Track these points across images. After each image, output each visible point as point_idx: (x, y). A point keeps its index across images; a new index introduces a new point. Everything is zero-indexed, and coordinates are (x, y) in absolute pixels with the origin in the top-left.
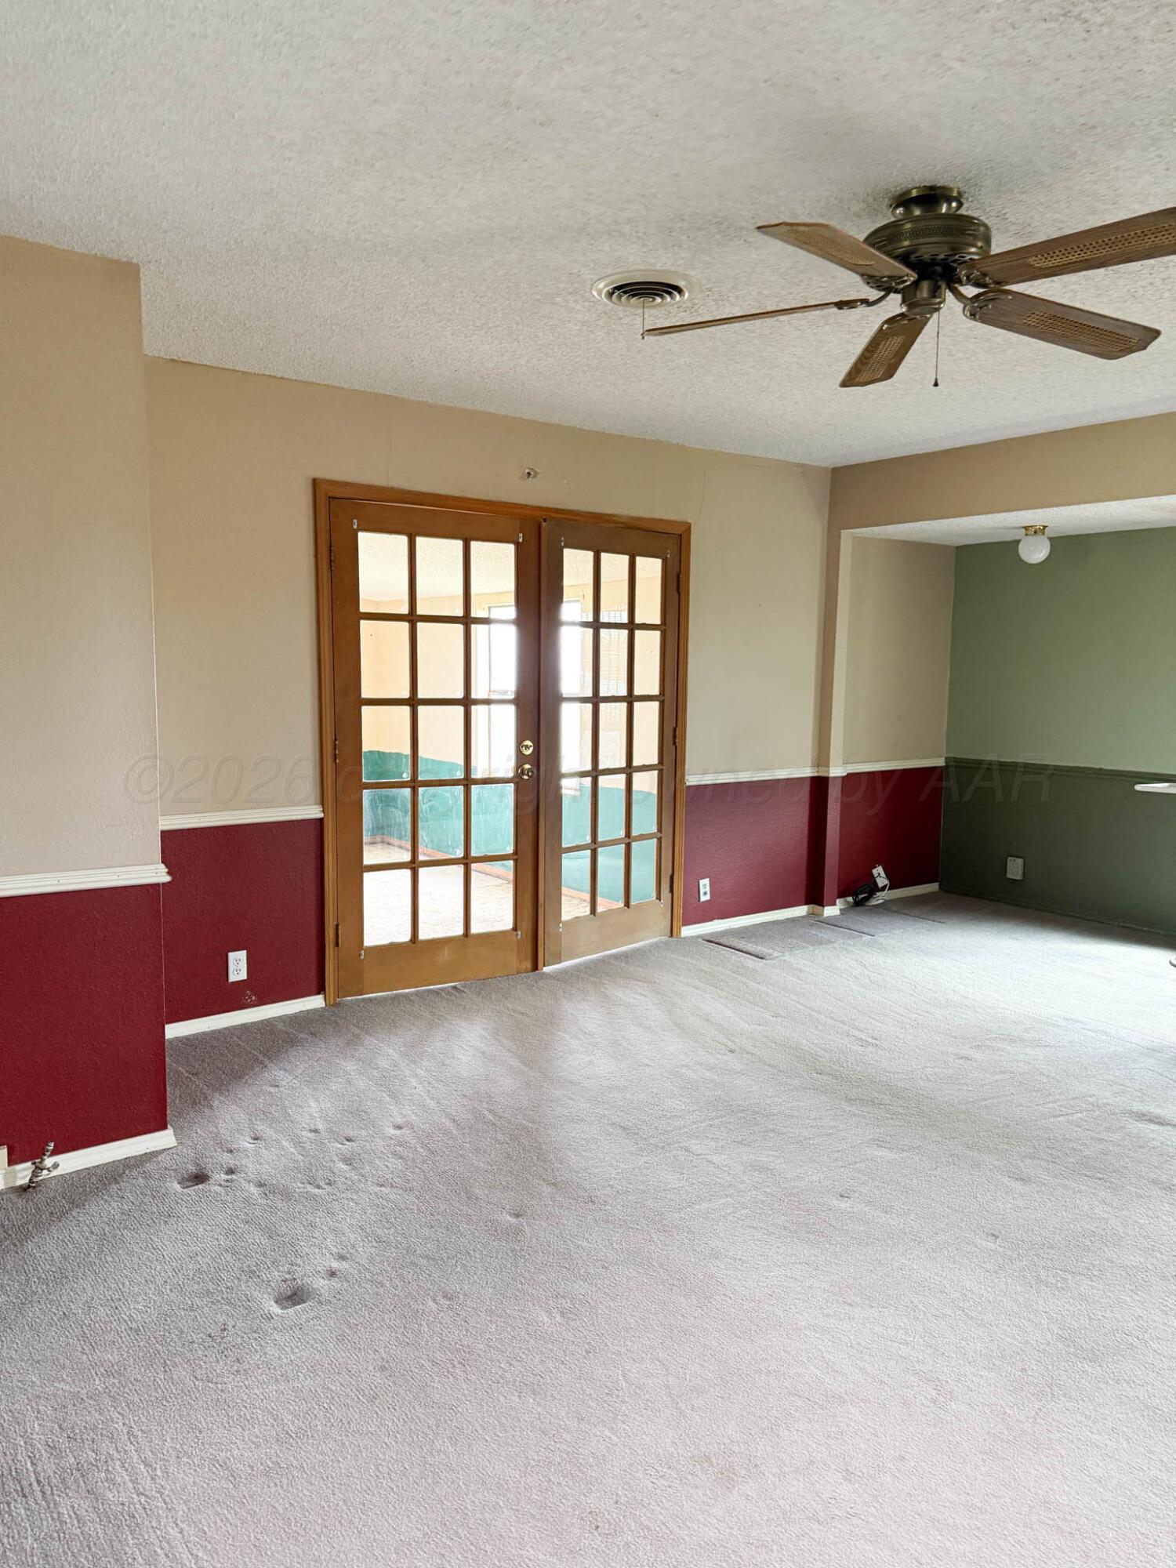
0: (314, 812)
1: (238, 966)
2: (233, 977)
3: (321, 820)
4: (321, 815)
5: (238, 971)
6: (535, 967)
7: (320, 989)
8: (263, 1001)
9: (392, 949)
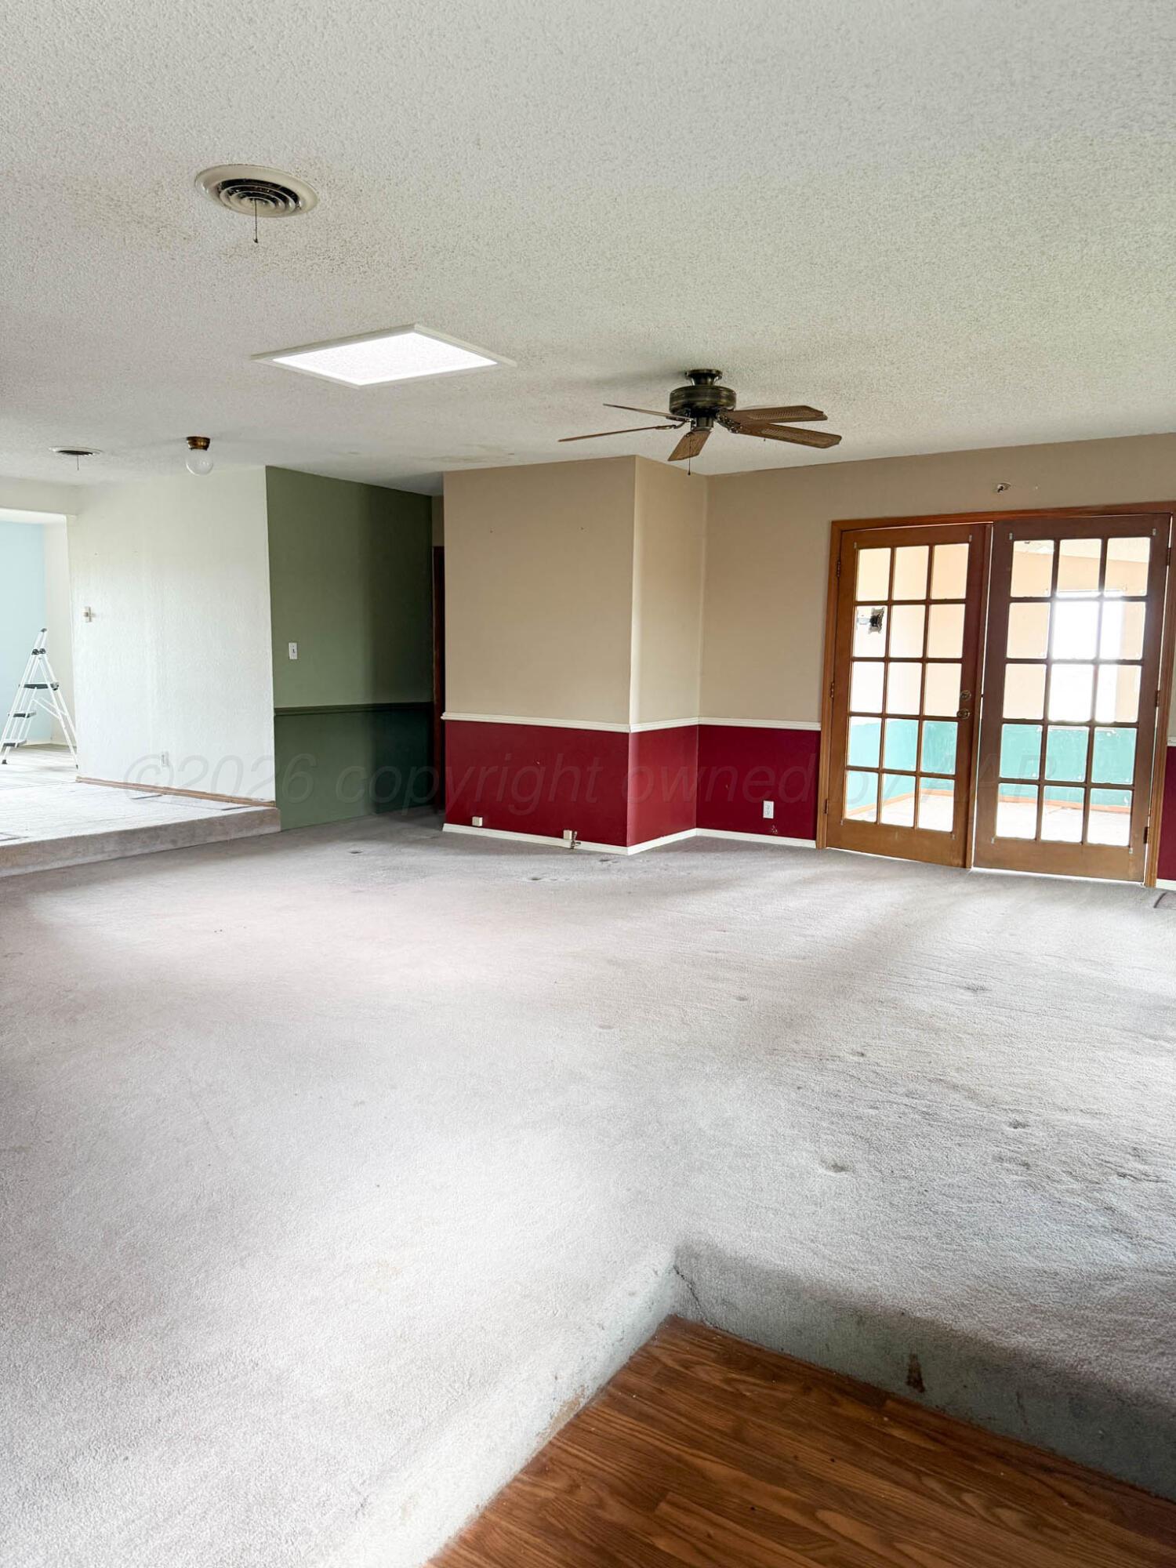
0: (815, 726)
1: (769, 810)
2: (766, 816)
3: (818, 733)
4: (819, 729)
5: (768, 814)
6: (964, 866)
7: (814, 838)
8: (782, 834)
9: (862, 825)
